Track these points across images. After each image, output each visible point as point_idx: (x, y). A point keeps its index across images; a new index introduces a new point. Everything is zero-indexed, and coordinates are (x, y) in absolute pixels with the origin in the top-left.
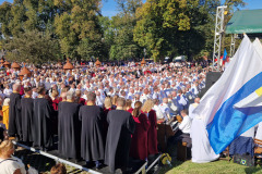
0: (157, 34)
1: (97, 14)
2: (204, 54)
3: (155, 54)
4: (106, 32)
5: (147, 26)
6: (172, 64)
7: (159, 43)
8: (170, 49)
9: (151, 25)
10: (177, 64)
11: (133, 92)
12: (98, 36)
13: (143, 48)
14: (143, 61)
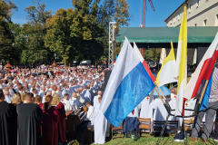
0: (65, 42)
1: (6, 21)
3: (65, 58)
4: (17, 38)
5: (56, 35)
6: (79, 67)
7: (67, 49)
8: (77, 54)
9: (61, 34)
10: (83, 67)
12: (9, 41)
13: (53, 53)
14: (54, 64)
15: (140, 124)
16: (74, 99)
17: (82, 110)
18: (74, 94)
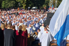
2: (45, 6)
3: (24, 6)
6: (31, 10)
10: (33, 11)
11: (15, 22)
13: (18, 3)
14: (18, 9)
15: (67, 43)
16: (30, 28)
17: (35, 34)
18: (30, 25)
